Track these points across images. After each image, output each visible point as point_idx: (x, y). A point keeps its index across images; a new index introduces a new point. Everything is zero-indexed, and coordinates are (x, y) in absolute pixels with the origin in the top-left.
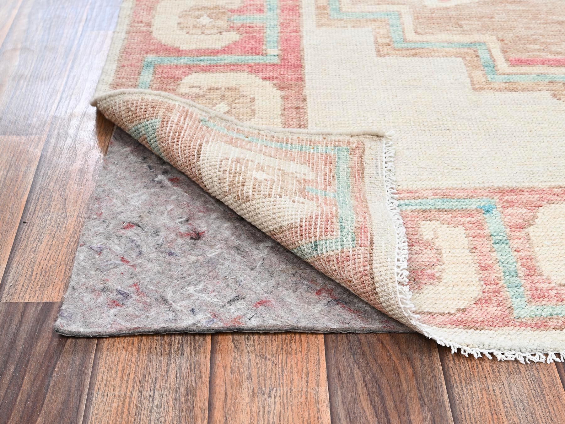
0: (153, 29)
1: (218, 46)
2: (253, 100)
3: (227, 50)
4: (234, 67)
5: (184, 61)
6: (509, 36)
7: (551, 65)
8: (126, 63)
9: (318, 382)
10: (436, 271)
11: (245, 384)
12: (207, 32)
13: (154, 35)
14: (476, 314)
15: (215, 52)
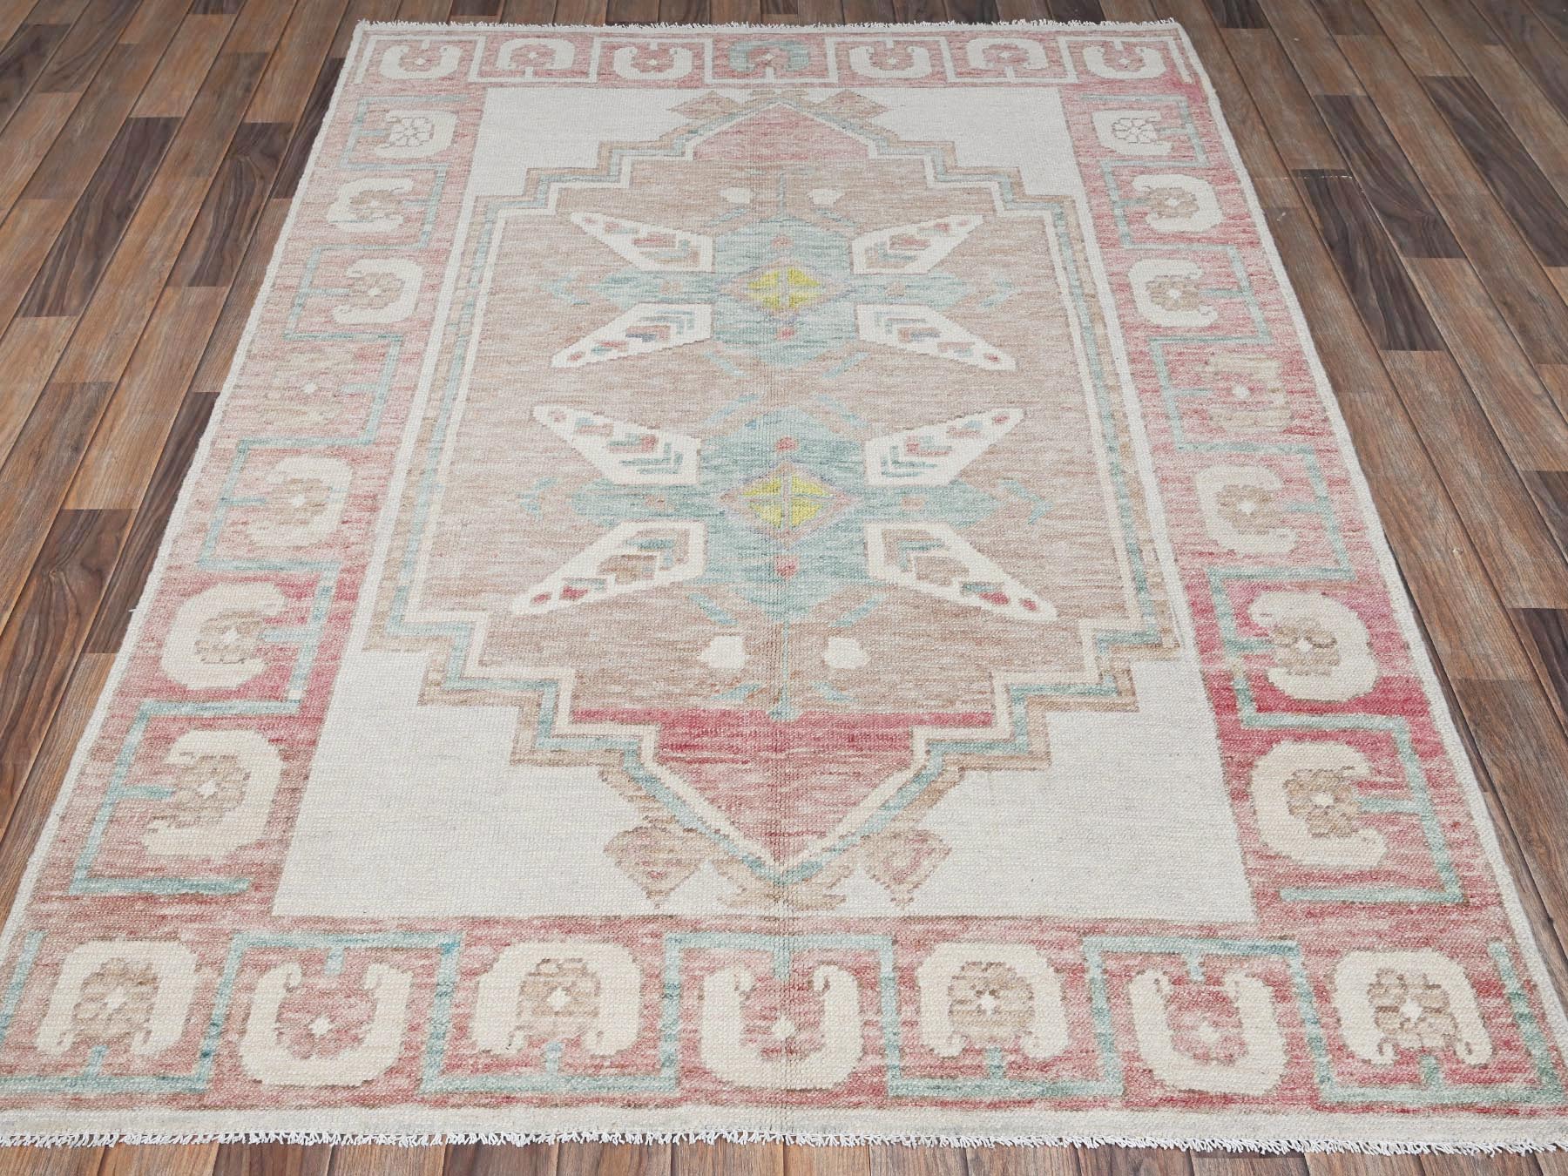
0: (164, 652)
1: (233, 682)
2: (247, 777)
3: (241, 692)
4: (240, 721)
5: (186, 709)
6: (593, 667)
7: (622, 722)
8: (117, 712)
9: (205, 1164)
10: (360, 1032)
11: (135, 1164)
12: (227, 658)
13: (163, 662)
14: (381, 1089)
15: (226, 694)
